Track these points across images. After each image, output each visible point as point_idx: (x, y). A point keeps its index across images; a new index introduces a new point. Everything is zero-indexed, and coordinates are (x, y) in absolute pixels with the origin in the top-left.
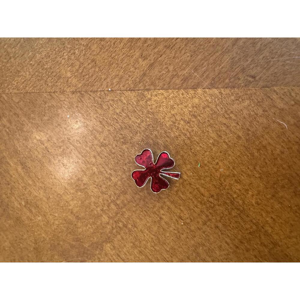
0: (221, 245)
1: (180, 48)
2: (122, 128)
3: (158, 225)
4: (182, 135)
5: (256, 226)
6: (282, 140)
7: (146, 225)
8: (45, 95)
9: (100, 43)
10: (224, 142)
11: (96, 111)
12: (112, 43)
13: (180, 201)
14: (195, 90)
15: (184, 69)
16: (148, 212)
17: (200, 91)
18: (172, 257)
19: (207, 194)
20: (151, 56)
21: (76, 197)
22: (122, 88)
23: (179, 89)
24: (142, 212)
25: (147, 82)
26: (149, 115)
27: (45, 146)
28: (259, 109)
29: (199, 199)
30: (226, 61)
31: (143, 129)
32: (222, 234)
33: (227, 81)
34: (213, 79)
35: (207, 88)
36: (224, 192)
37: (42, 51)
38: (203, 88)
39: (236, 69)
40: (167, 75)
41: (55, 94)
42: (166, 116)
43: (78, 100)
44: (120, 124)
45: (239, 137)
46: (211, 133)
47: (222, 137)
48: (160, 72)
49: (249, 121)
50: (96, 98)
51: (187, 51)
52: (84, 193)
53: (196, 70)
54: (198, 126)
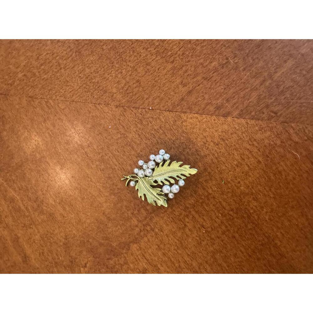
0: (236, 253)
1: (215, 81)
2: (158, 143)
3: (182, 231)
4: (211, 155)
5: (267, 238)
6: (294, 168)
7: (172, 231)
8: (90, 105)
9: (146, 67)
10: (247, 164)
11: (136, 125)
12: (157, 69)
13: (204, 212)
14: (226, 117)
15: (218, 99)
16: (174, 219)
17: (229, 119)
18: (192, 261)
19: (228, 208)
20: (190, 84)
21: (109, 200)
22: (162, 109)
23: (212, 115)
24: (169, 218)
25: (185, 106)
26: (184, 134)
27: (85, 151)
28: (278, 140)
29: (221, 211)
30: (254, 97)
31: (177, 145)
32: (238, 243)
33: (253, 113)
34: (242, 111)
35: (236, 118)
36: (242, 207)
37: (92, 67)
38: (232, 117)
39: (261, 104)
40: (203, 102)
41: (100, 106)
42: (199, 136)
43: (120, 114)
44: (157, 139)
45: (259, 162)
46: (236, 156)
47: (244, 160)
48: (197, 99)
49: (269, 149)
50: (137, 114)
51: (221, 84)
52: (117, 197)
53: (228, 101)
54: (225, 148)
